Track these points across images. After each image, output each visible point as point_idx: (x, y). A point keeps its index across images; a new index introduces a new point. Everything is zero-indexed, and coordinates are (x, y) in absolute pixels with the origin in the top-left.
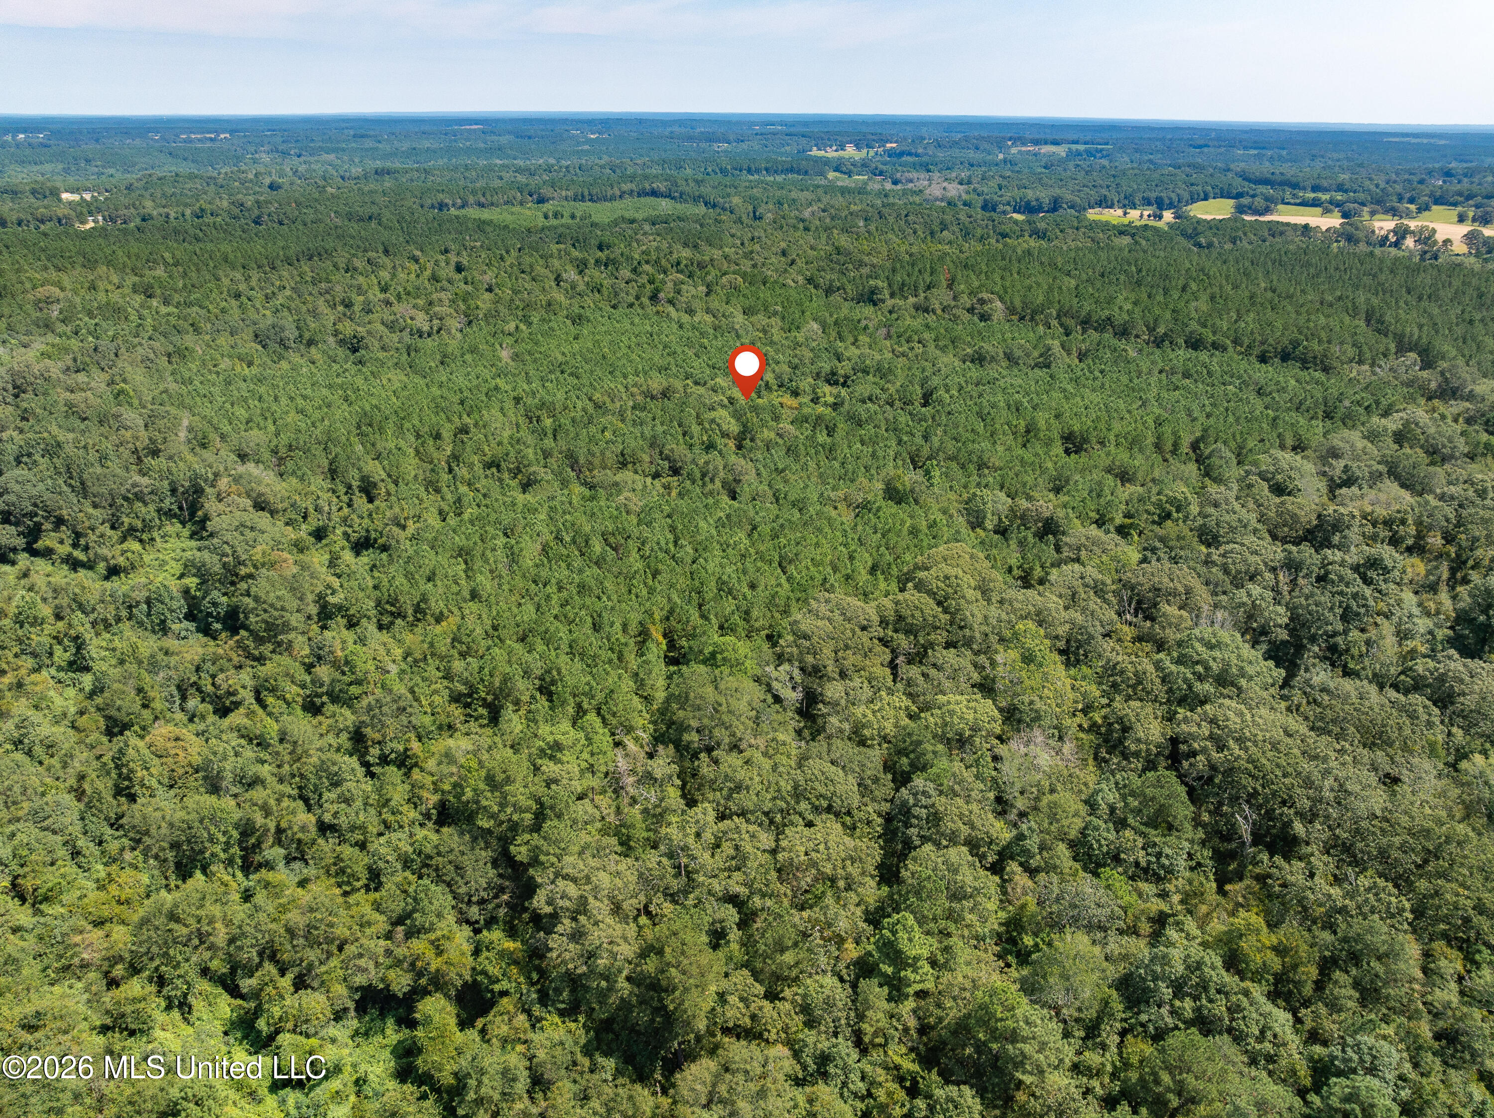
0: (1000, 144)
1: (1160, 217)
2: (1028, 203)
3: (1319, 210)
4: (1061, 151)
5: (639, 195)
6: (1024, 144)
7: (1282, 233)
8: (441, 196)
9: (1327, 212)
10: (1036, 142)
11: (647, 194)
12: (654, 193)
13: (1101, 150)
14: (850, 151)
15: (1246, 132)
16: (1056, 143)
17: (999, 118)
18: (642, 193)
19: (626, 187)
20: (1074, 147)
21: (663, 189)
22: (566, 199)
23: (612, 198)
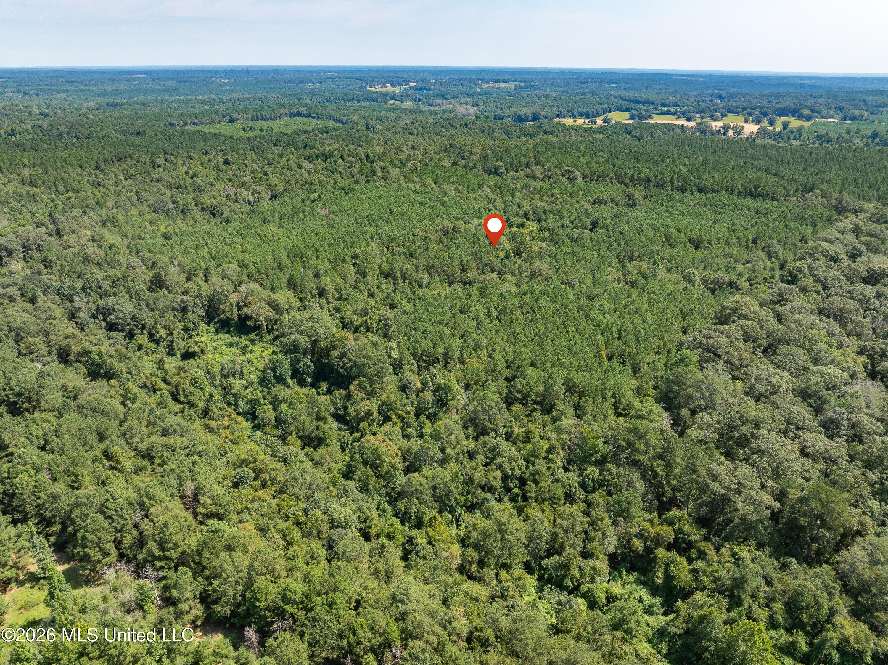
0: (475, 82)
1: (595, 122)
2: (520, 116)
3: (675, 117)
4: (511, 86)
5: (290, 116)
6: (488, 82)
7: (673, 130)
8: (169, 119)
9: (679, 117)
10: (494, 81)
11: (295, 115)
12: (299, 115)
13: (533, 86)
14: (389, 88)
15: (600, 74)
16: (505, 81)
17: (458, 67)
18: (292, 115)
19: (282, 111)
20: (518, 84)
21: (305, 112)
22: (247, 119)
23: (275, 118)
